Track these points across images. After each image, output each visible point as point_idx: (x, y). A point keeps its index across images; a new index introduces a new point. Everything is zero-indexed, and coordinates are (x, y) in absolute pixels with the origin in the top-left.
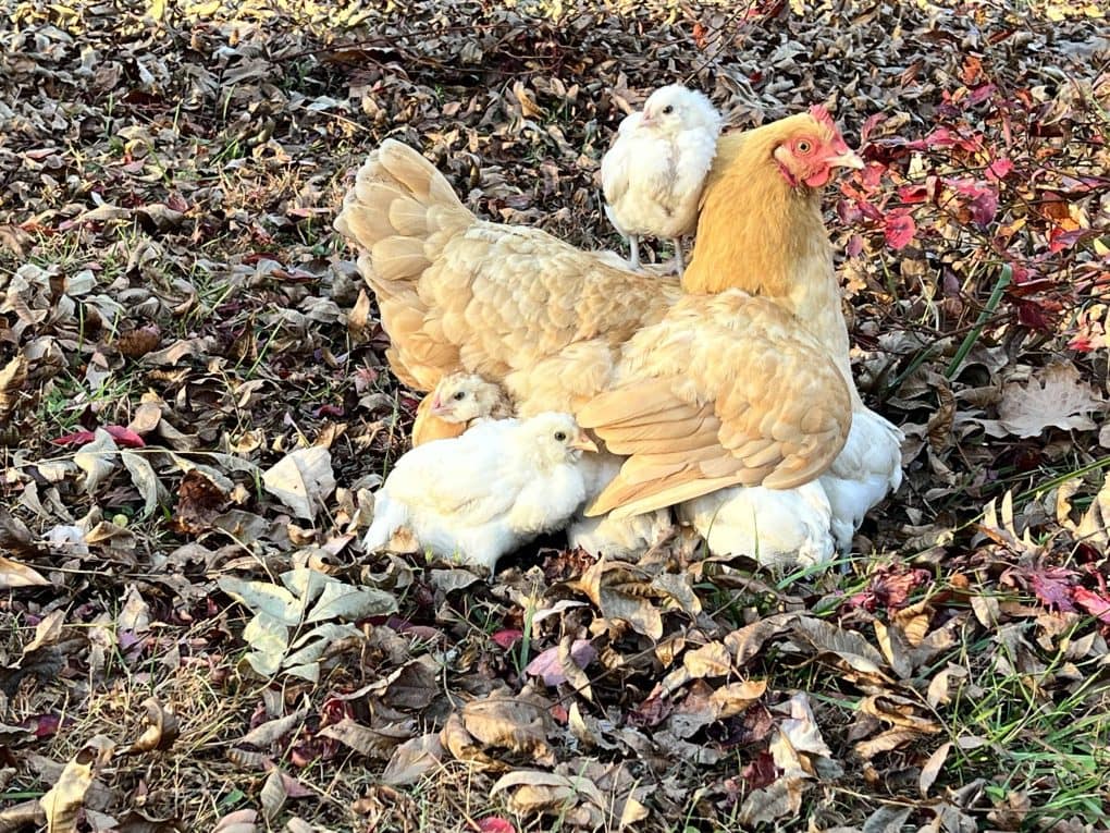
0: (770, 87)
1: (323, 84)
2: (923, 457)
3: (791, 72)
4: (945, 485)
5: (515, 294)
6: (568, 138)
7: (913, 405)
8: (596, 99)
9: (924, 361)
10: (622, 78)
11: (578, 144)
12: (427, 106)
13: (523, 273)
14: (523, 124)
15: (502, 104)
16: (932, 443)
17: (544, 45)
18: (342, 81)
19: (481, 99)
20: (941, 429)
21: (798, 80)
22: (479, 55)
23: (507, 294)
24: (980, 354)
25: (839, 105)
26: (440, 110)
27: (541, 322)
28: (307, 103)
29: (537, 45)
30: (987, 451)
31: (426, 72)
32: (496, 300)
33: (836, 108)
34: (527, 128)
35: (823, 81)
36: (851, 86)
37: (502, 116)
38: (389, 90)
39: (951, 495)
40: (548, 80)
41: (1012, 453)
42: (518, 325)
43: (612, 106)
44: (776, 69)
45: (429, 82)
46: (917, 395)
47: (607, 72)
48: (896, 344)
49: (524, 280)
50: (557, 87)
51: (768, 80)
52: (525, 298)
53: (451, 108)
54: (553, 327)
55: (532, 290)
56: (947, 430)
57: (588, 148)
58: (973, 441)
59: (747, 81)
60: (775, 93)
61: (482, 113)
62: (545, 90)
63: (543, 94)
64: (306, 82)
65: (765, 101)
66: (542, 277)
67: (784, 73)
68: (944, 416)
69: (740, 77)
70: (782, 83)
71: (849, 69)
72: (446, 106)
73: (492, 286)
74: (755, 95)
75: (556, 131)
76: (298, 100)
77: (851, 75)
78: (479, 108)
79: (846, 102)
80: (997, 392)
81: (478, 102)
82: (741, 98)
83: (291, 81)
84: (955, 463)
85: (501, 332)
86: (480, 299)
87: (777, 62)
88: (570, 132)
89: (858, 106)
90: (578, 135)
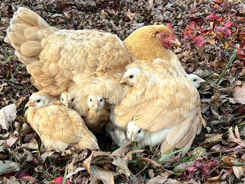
0: (165, 13)
1: (57, 11)
2: (210, 110)
3: (170, 10)
4: (218, 120)
5: (76, 55)
6: (115, 23)
7: (206, 93)
8: (123, 15)
9: (209, 79)
10: (129, 10)
11: (117, 25)
12: (81, 16)
13: (79, 47)
14: (104, 20)
15: (99, 16)
16: (213, 106)
17: (111, 2)
18: (62, 11)
19: (94, 15)
20: (216, 102)
21: (171, 12)
22: (95, 5)
23: (73, 55)
24: (227, 77)
25: (182, 17)
26: (84, 17)
27: (85, 64)
28: (52, 15)
29: (109, 2)
30: (230, 108)
31: (82, 9)
32: (69, 57)
33: (181, 17)
34: (105, 21)
35: (178, 12)
36: (184, 13)
37: (99, 18)
38: (72, 12)
39: (220, 123)
40: (111, 10)
41: (238, 109)
42: (77, 66)
43: (126, 16)
44: (167, 9)
45: (83, 11)
46: (207, 90)
47: (126, 9)
48: (200, 74)
49: (79, 50)
50: (113, 12)
51: (164, 11)
52: (79, 56)
53: (87, 16)
54: (89, 66)
55: (82, 53)
56: (217, 101)
57: (120, 26)
58: (225, 105)
59: (159, 11)
60: (166, 14)
61: (94, 18)
62: (110, 12)
63: (110, 14)
64: (53, 11)
65: (163, 16)
66: (85, 48)
67: (169, 10)
68: (216, 97)
69: (158, 11)
70: (168, 12)
71: (184, 10)
72: (85, 16)
73: (67, 53)
74: (161, 15)
75: (112, 22)
76: (50, 14)
77: (184, 11)
78: (94, 16)
79: (183, 16)
80: (232, 89)
81: (93, 15)
82: (158, 15)
83: (49, 10)
84: (220, 112)
85: (71, 69)
86: (63, 58)
87: (167, 7)
88: (116, 22)
89: (186, 17)
90: (117, 23)
